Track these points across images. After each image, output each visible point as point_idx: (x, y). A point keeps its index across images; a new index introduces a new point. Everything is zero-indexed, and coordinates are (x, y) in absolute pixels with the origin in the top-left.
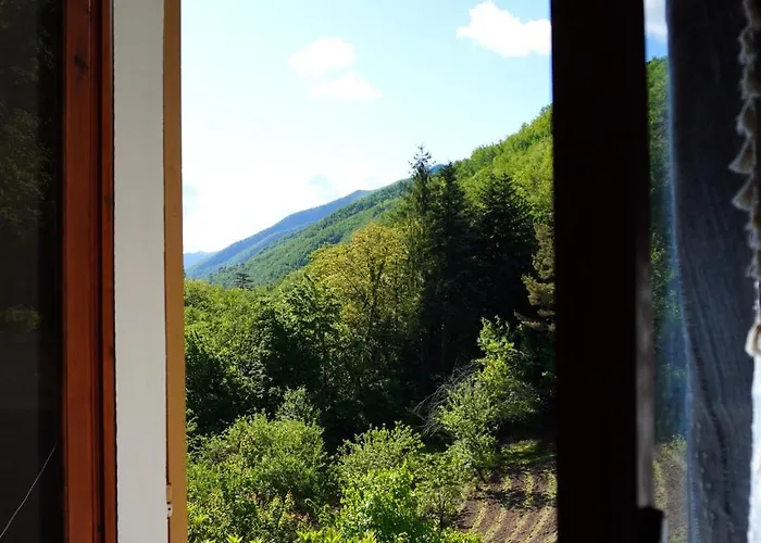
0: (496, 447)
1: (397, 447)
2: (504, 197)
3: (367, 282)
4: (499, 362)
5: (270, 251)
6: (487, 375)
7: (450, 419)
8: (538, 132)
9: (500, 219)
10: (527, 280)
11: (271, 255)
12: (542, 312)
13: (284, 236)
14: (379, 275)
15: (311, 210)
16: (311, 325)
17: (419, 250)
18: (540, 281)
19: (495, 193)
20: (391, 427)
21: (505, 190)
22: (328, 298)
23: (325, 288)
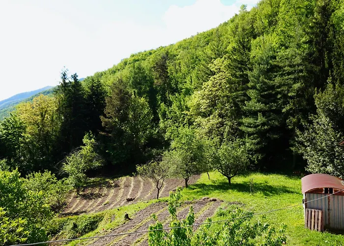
0: (85, 178)
1: (44, 179)
2: (97, 88)
3: (39, 117)
4: (88, 147)
5: (6, 109)
6: (83, 152)
7: (67, 168)
8: (119, 68)
9: (95, 96)
10: (102, 117)
11: (6, 111)
12: (107, 129)
13: (13, 103)
14: (45, 115)
15: (26, 93)
16: (13, 134)
17: (62, 106)
18: (106, 117)
19: (94, 86)
20: (43, 172)
21: (98, 85)
22: (20, 123)
23: (20, 119)
